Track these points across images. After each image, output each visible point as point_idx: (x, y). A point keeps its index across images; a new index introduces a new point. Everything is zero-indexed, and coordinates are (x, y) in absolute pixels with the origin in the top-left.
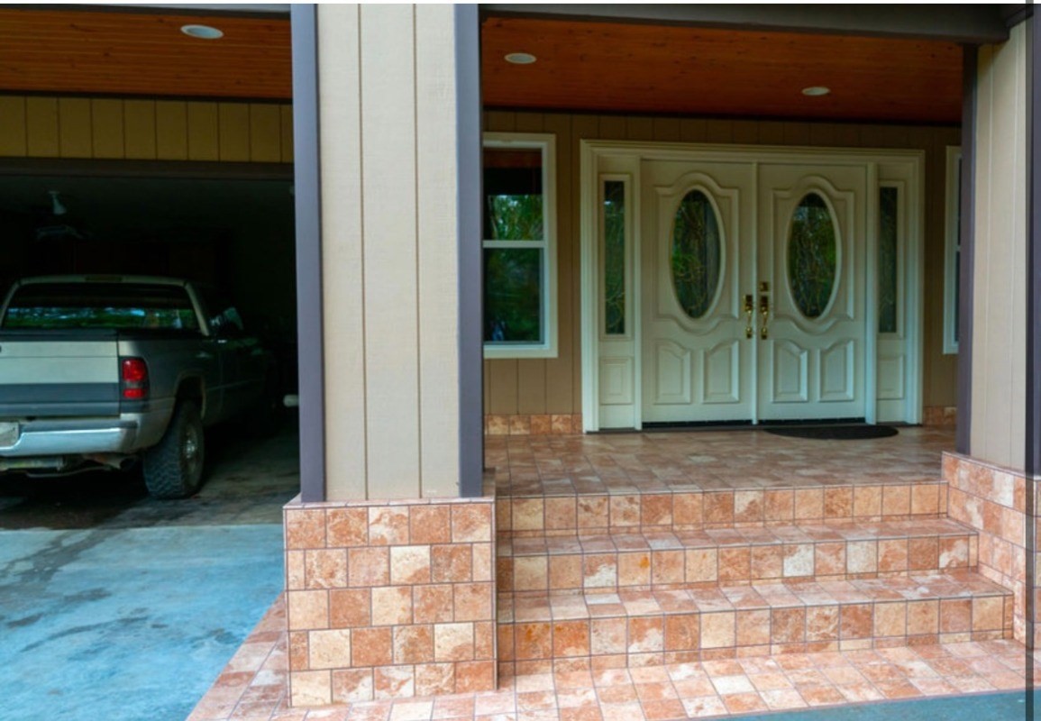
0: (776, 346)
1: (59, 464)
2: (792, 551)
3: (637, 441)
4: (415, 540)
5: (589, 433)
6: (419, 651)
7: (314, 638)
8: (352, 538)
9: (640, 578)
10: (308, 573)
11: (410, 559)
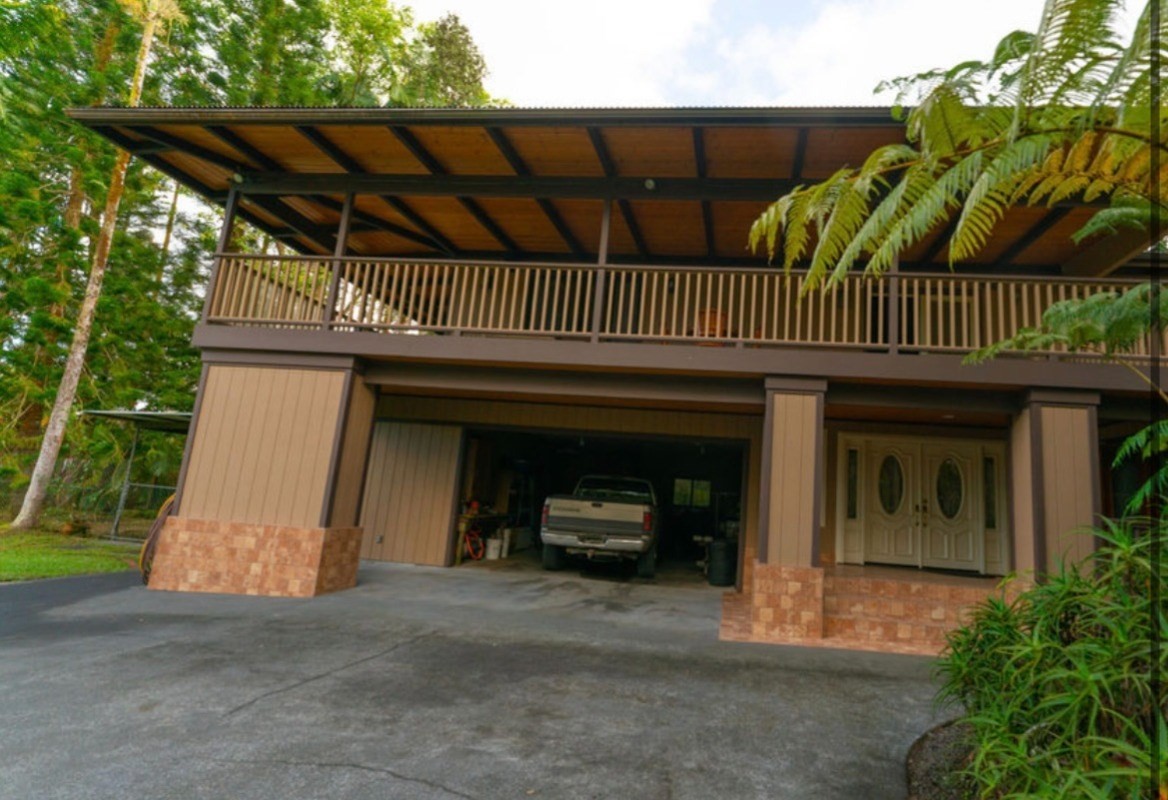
0: (931, 531)
1: (616, 554)
2: (935, 608)
3: (862, 569)
4: (797, 580)
5: (839, 564)
6: (796, 620)
7: (762, 610)
8: (775, 576)
9: (873, 611)
10: (761, 587)
11: (794, 586)
